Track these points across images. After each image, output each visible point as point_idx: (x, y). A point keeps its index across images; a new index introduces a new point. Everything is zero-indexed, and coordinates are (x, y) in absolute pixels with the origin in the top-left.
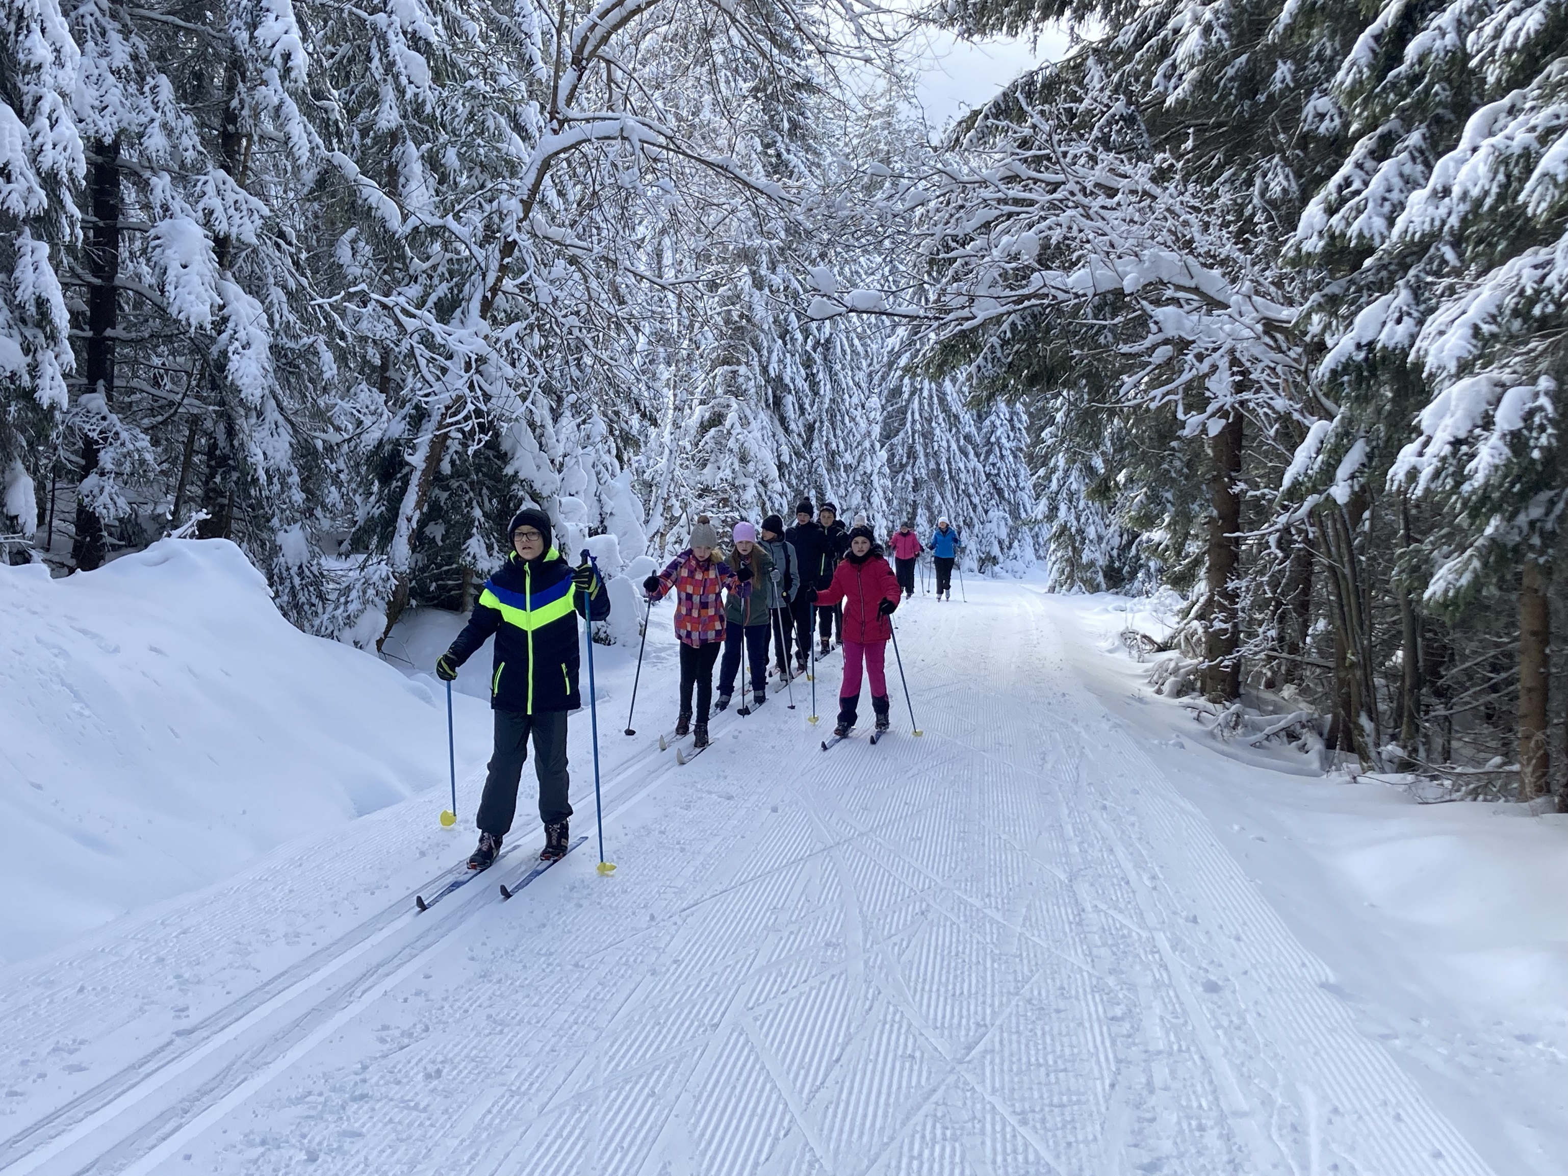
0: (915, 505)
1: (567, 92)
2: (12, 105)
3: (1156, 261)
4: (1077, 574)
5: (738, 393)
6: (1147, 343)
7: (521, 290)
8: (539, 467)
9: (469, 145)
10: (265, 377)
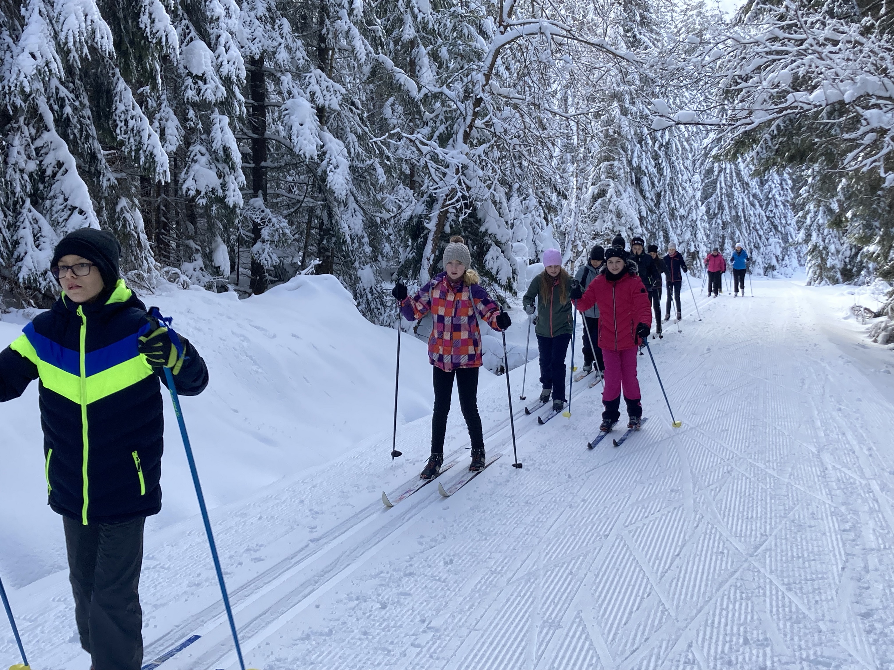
0: (724, 238)
1: (508, 9)
2: (205, 41)
3: (864, 82)
4: (825, 274)
5: (614, 177)
6: (860, 132)
7: (487, 126)
8: (499, 226)
9: (454, 45)
10: (347, 184)
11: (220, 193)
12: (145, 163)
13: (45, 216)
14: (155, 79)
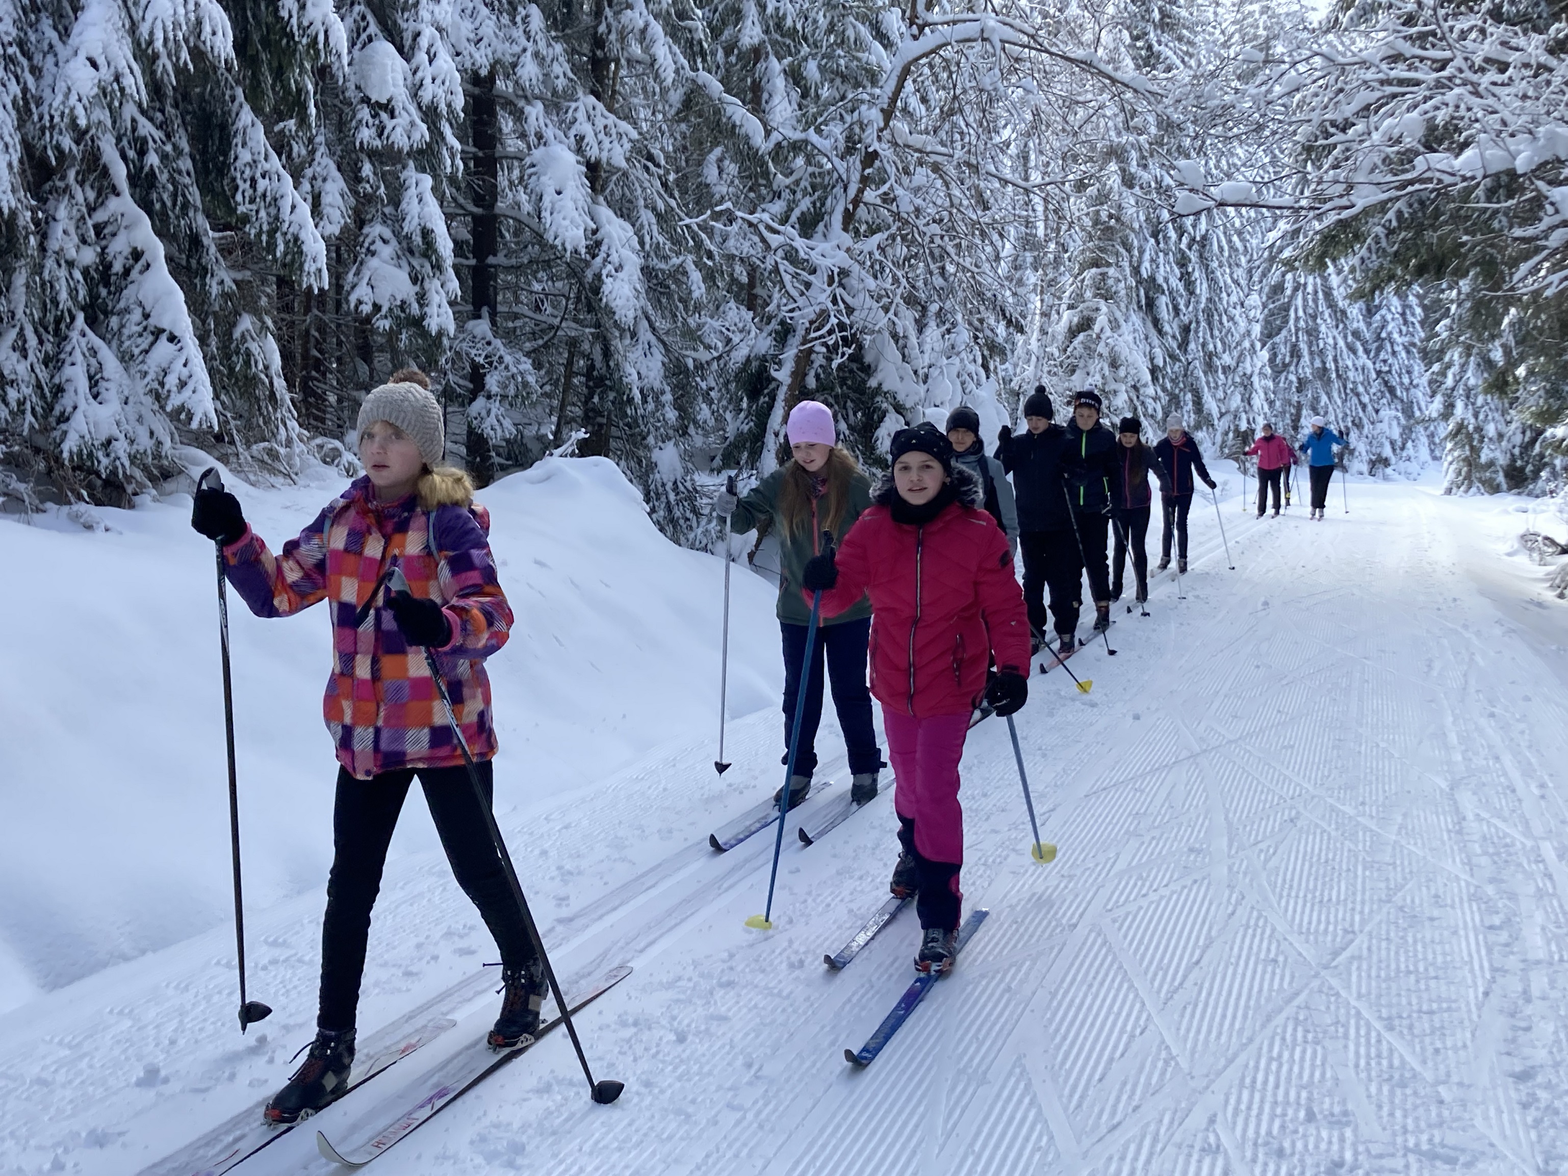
0: (1299, 407)
2: (393, 43)
3: (1552, 137)
4: (1476, 475)
5: (1108, 296)
6: (1542, 226)
7: (884, 201)
8: (902, 378)
9: (829, 56)
10: (637, 298)
11: (415, 309)
12: (285, 254)
13: (109, 343)
14: (304, 107)
